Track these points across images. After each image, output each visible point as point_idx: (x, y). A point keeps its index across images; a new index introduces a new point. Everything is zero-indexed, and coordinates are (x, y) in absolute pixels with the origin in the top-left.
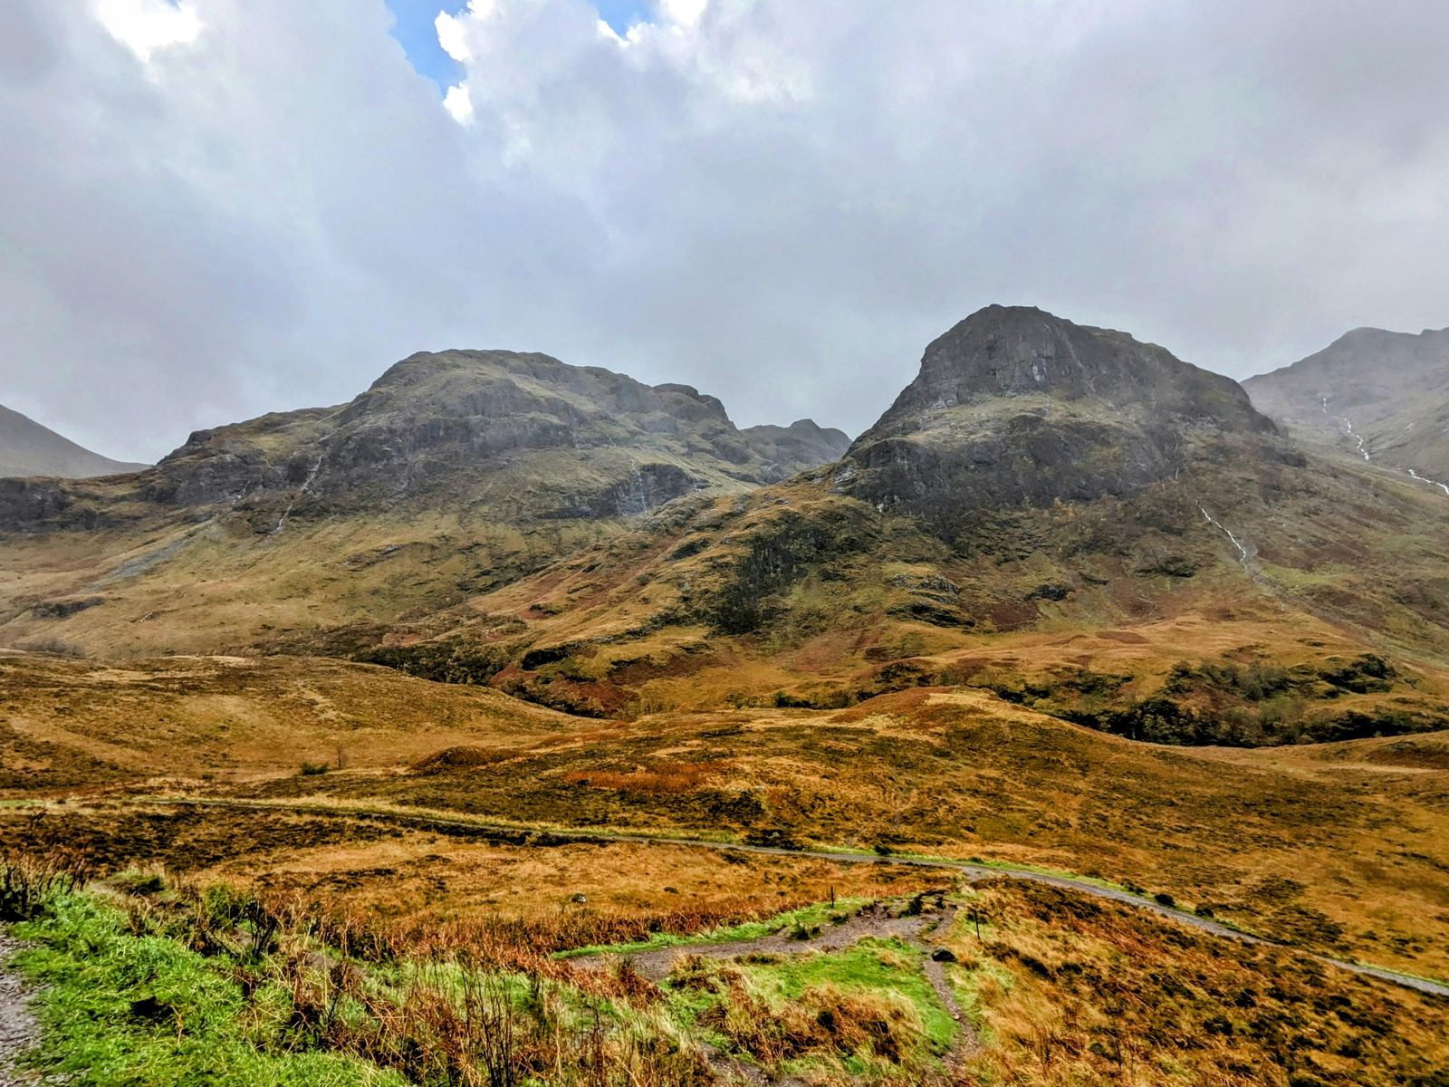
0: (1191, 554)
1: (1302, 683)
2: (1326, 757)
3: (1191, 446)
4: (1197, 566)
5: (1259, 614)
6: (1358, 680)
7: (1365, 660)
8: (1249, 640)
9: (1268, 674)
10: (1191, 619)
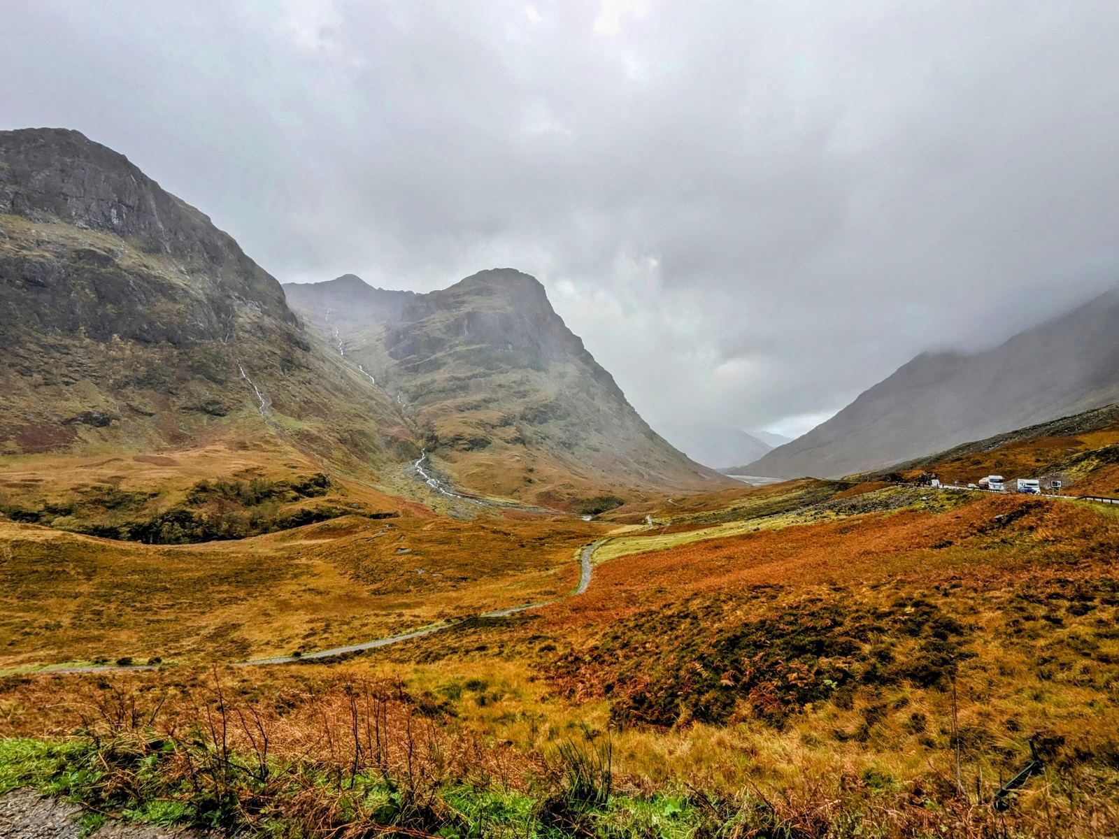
0: (227, 399)
1: (281, 492)
3: (240, 320)
4: (229, 409)
5: (264, 446)
8: (253, 464)
9: (261, 488)
10: (217, 448)
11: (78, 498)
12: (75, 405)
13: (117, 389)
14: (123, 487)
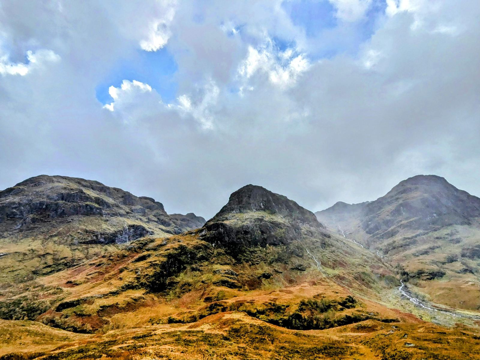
0: (304, 263)
1: (334, 306)
2: (341, 331)
3: (303, 230)
4: (306, 267)
5: (323, 283)
6: (348, 304)
7: (348, 298)
8: (320, 292)
9: (326, 303)
10: (305, 285)
11: (265, 307)
12: (260, 272)
13: (270, 263)
14: (277, 303)
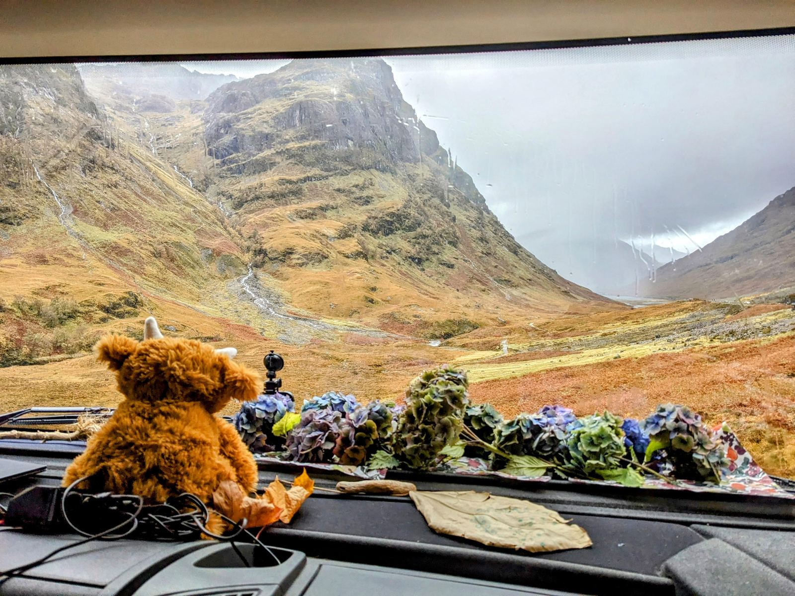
0: (21, 206)
1: (87, 313)
3: (31, 111)
4: (24, 217)
5: (66, 260)
6: (121, 310)
7: (127, 296)
8: (54, 280)
9: (64, 307)
10: (13, 262)
